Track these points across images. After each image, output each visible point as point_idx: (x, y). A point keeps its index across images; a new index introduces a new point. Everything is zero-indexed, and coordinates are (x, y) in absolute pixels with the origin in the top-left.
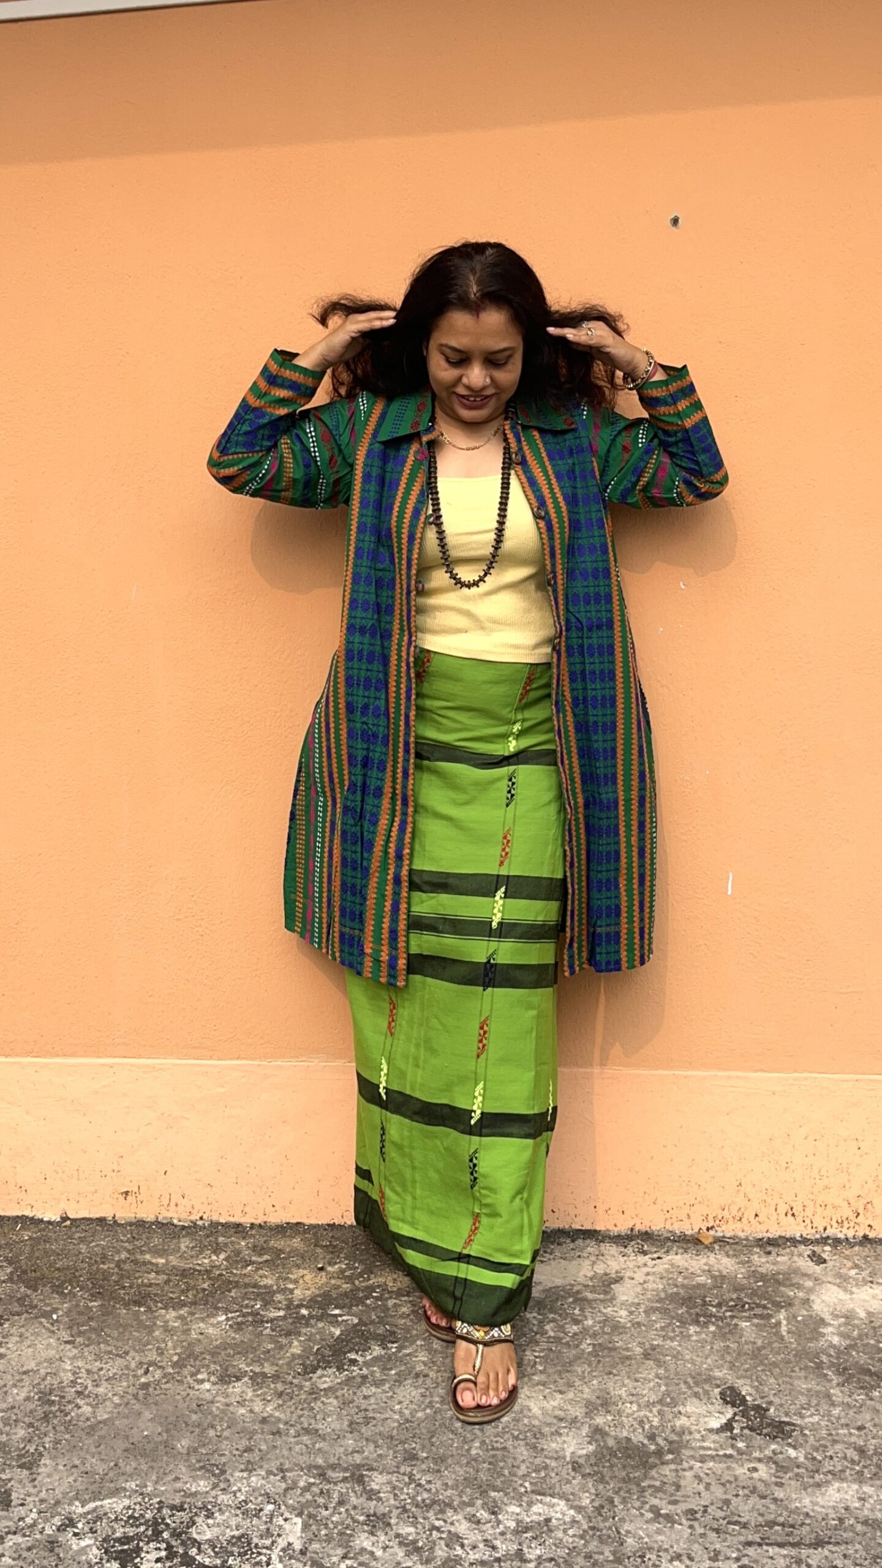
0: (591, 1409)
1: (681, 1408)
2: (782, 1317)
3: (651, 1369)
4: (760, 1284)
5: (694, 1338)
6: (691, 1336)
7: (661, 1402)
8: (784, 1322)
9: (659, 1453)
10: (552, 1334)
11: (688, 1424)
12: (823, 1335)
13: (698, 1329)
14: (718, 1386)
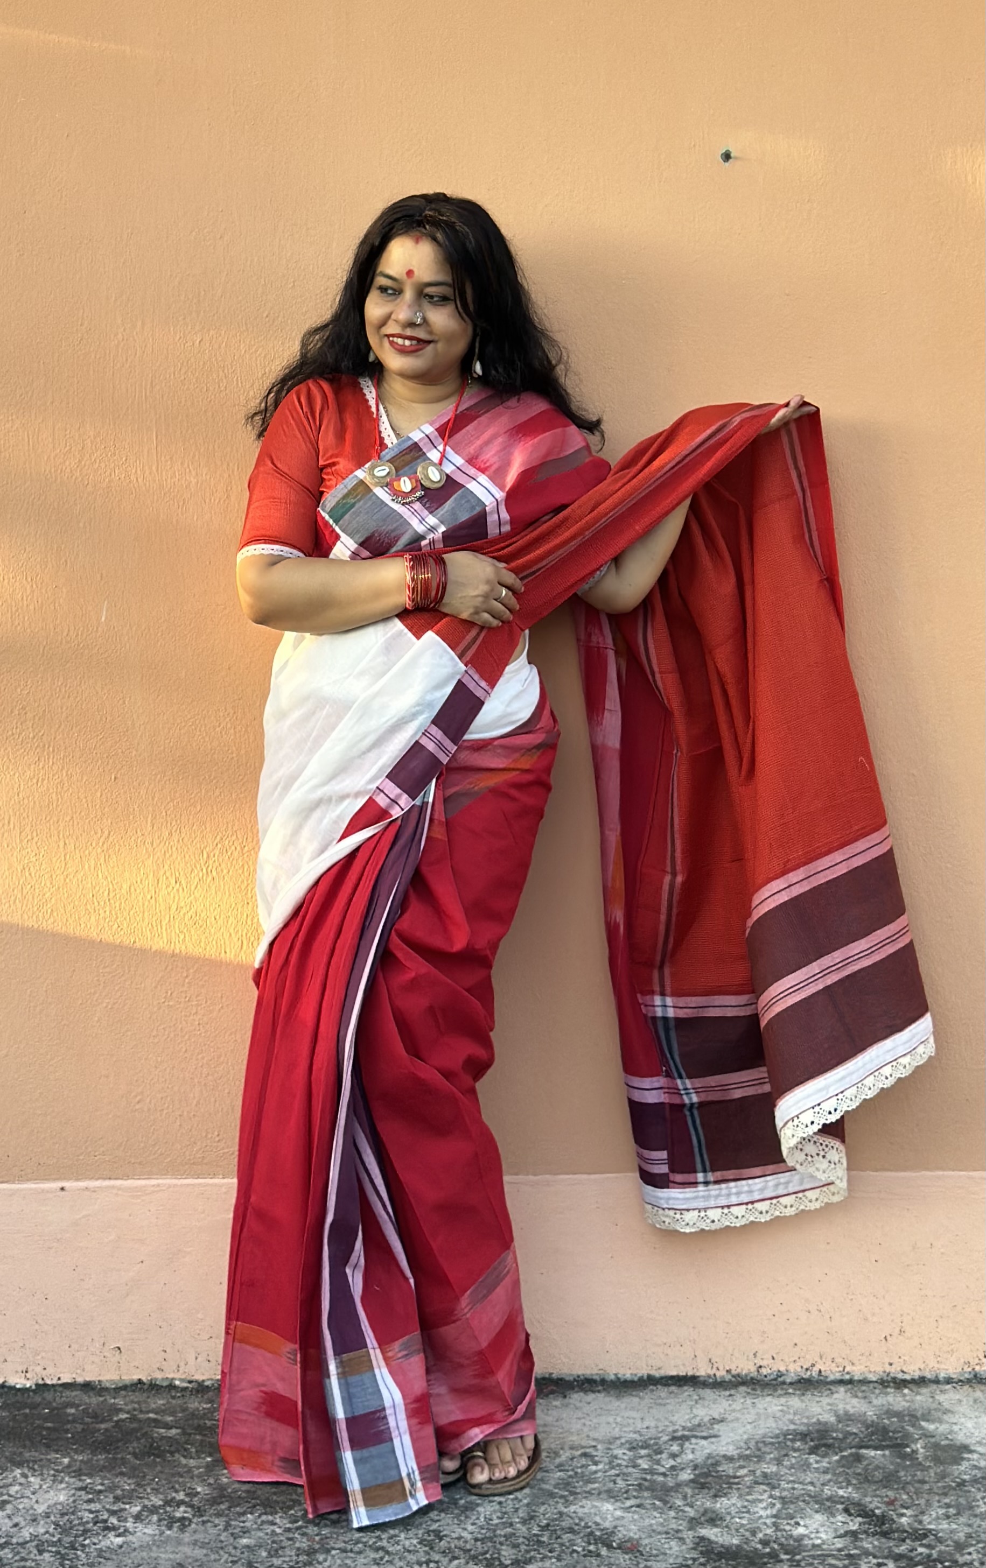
0: (694, 1523)
1: (798, 1520)
2: (919, 1446)
3: (765, 1491)
4: (895, 1419)
5: (816, 1466)
6: (811, 1464)
7: (775, 1516)
8: (921, 1450)
9: (774, 1556)
10: (646, 1467)
11: (806, 1532)
12: (969, 1460)
13: (818, 1458)
14: (842, 1503)
